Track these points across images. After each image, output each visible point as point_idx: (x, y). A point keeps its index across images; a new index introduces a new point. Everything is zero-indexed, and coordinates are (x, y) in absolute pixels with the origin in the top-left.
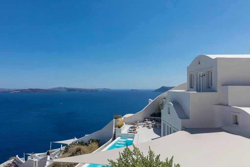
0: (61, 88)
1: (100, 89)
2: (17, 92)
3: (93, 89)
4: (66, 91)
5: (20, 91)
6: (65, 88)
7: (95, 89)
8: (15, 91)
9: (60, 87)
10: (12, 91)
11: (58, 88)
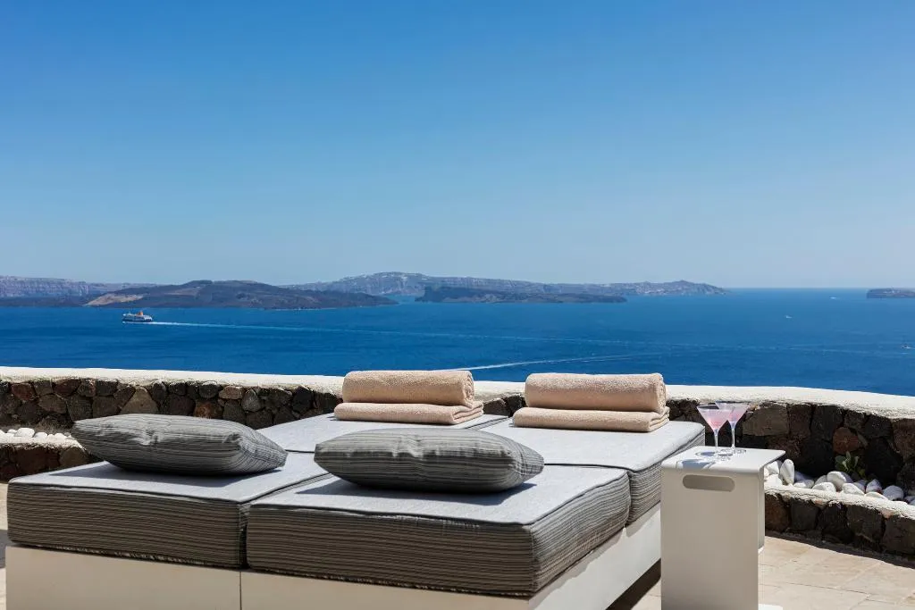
0: (393, 279)
1: (647, 285)
2: (123, 299)
3: (602, 288)
4: (417, 300)
5: (140, 297)
6: (416, 279)
7: (614, 287)
8: (113, 296)
9: (388, 274)
10: (98, 295)
11: (376, 280)
